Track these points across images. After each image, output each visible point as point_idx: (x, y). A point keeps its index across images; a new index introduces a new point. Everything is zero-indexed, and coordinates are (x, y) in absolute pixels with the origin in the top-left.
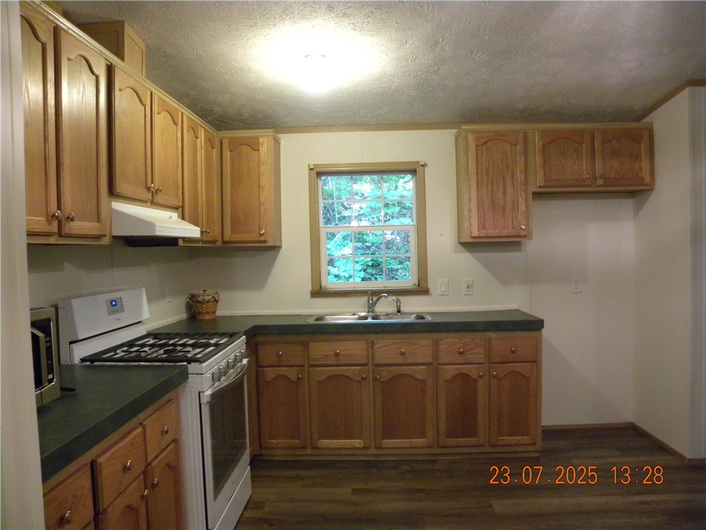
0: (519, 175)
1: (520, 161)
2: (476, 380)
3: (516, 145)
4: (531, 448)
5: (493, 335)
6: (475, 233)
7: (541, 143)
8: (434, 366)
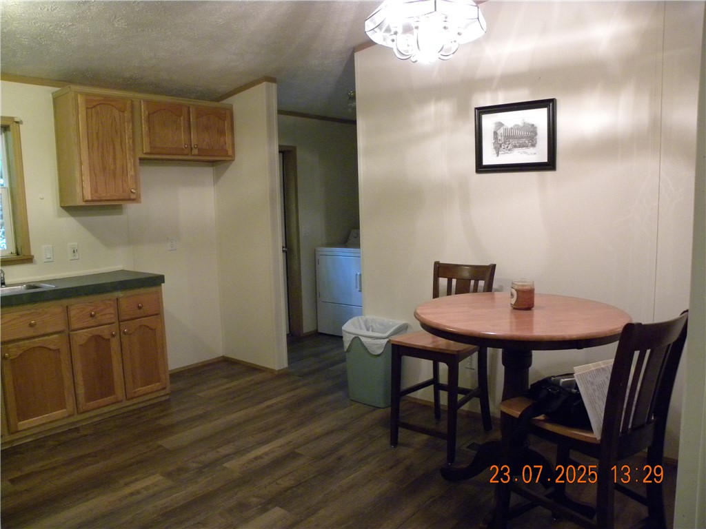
0: (127, 141)
1: (128, 126)
2: (109, 340)
3: (124, 112)
4: (163, 393)
5: (119, 294)
6: (88, 197)
7: (147, 113)
8: (67, 333)
